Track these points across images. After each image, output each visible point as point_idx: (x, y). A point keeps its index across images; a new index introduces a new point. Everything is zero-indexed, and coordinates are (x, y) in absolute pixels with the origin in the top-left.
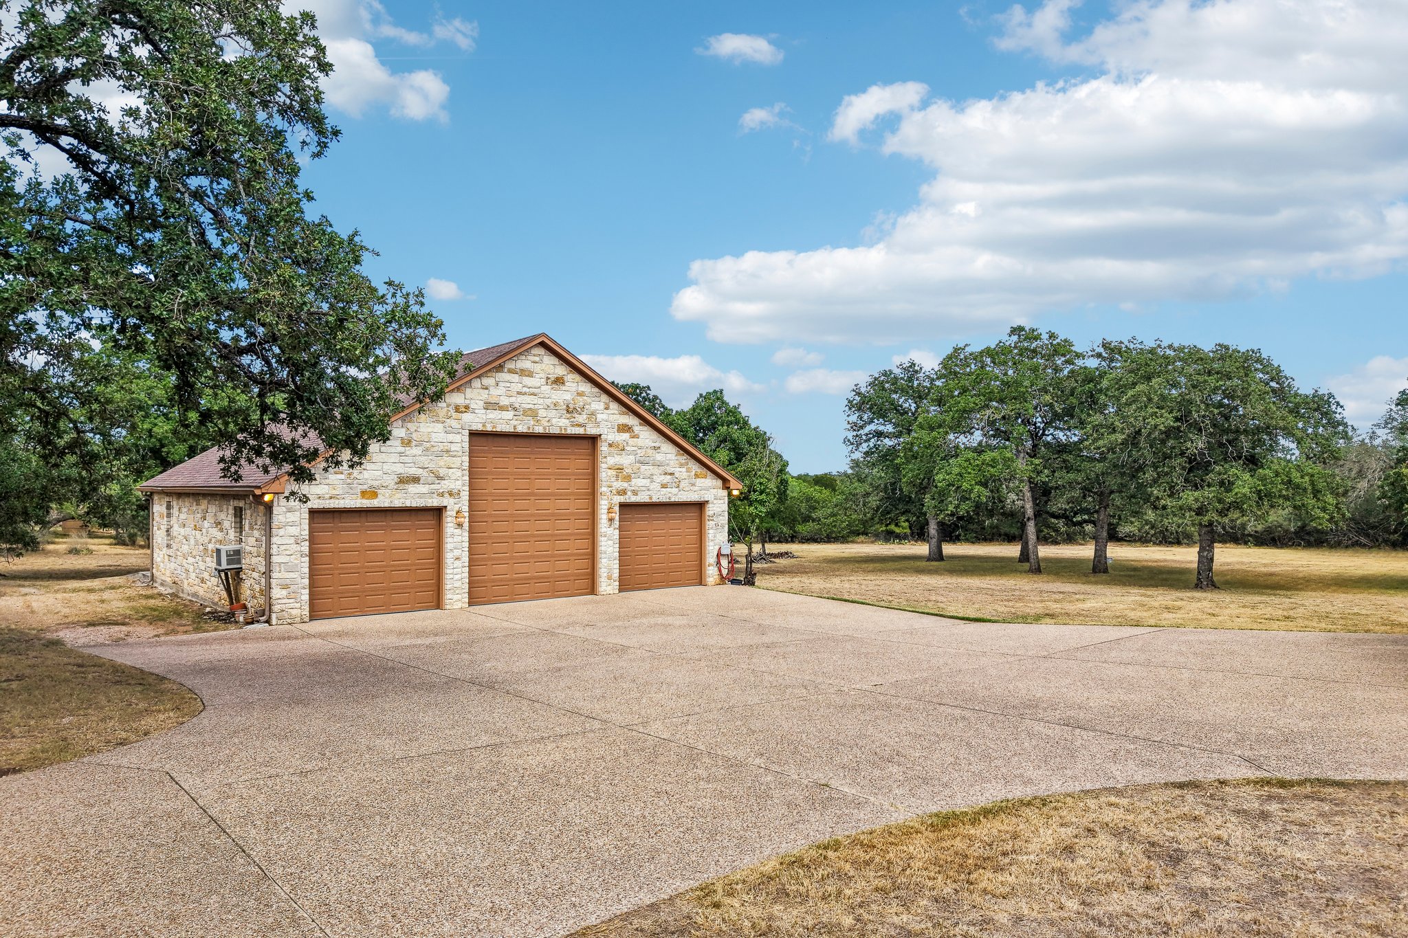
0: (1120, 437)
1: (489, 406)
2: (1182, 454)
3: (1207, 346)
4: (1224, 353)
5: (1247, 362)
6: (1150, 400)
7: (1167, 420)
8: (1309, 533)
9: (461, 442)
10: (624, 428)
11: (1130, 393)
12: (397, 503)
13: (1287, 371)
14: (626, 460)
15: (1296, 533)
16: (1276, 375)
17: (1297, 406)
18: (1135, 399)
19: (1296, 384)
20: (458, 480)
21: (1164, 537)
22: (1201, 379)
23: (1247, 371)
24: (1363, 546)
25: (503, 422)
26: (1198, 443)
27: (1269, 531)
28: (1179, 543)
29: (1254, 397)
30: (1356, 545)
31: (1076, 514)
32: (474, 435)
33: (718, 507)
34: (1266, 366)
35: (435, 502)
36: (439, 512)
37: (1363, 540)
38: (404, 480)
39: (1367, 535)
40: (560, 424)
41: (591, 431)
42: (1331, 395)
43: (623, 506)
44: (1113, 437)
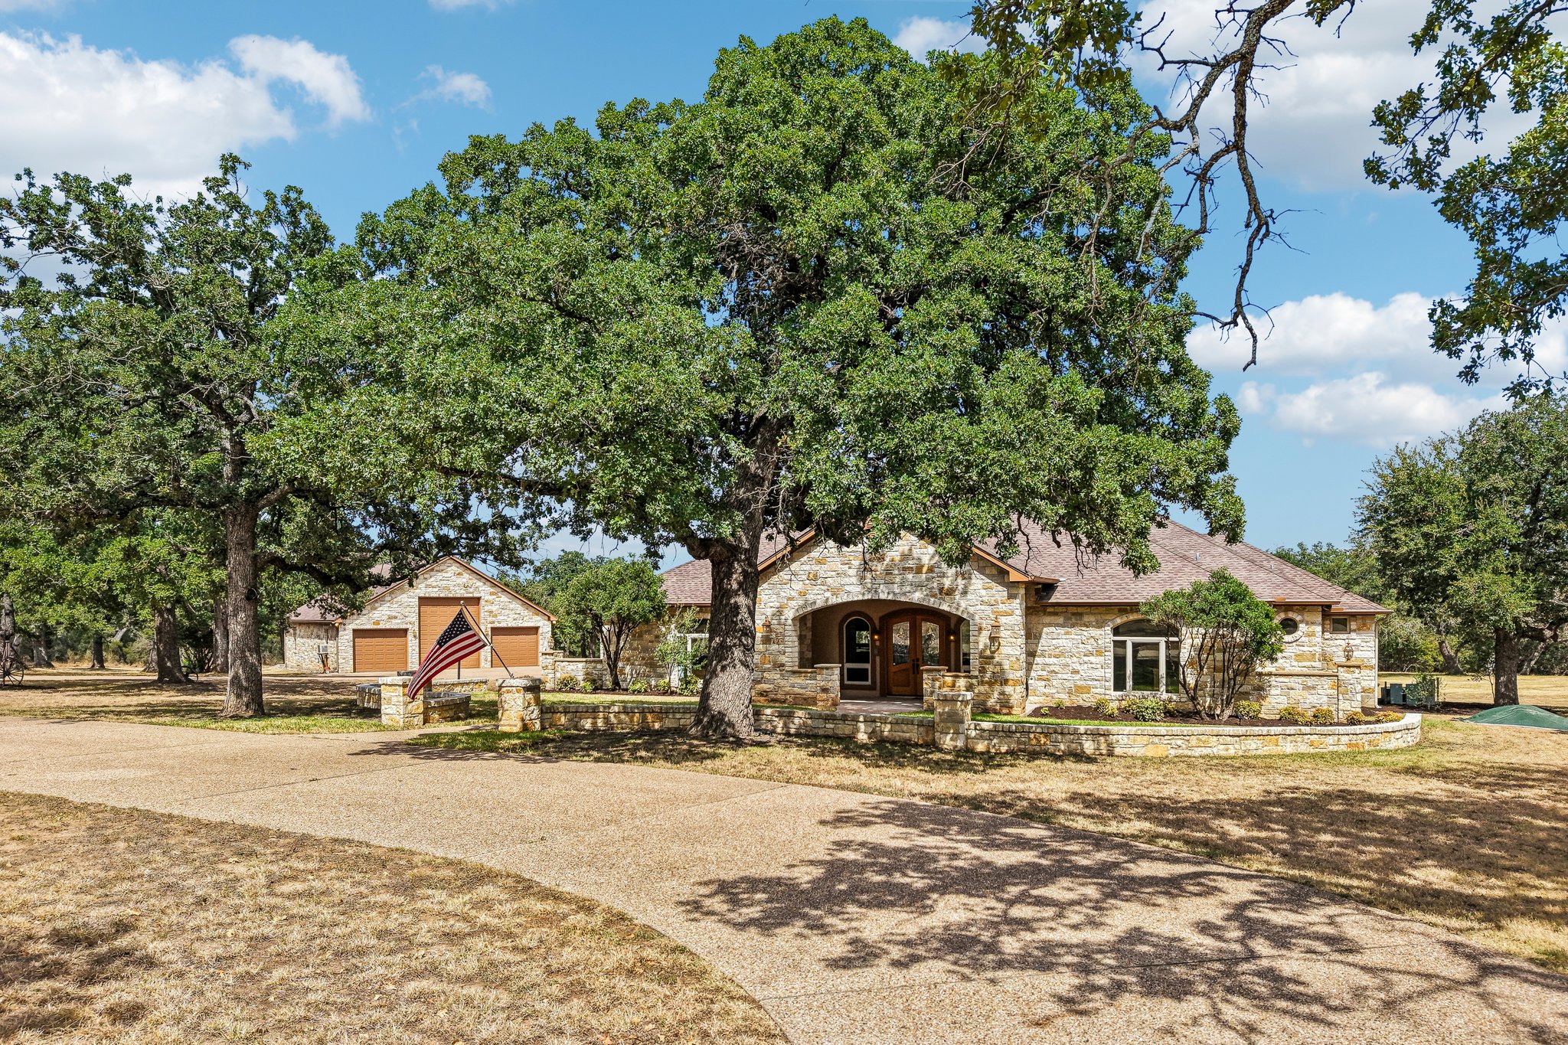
1: (427, 586)
9: (416, 601)
10: (492, 594)
12: (388, 627)
14: (494, 608)
20: (414, 618)
25: (434, 593)
32: (420, 598)
33: (545, 628)
35: (404, 627)
36: (406, 630)
38: (390, 618)
40: (460, 593)
41: (476, 595)
43: (493, 629)
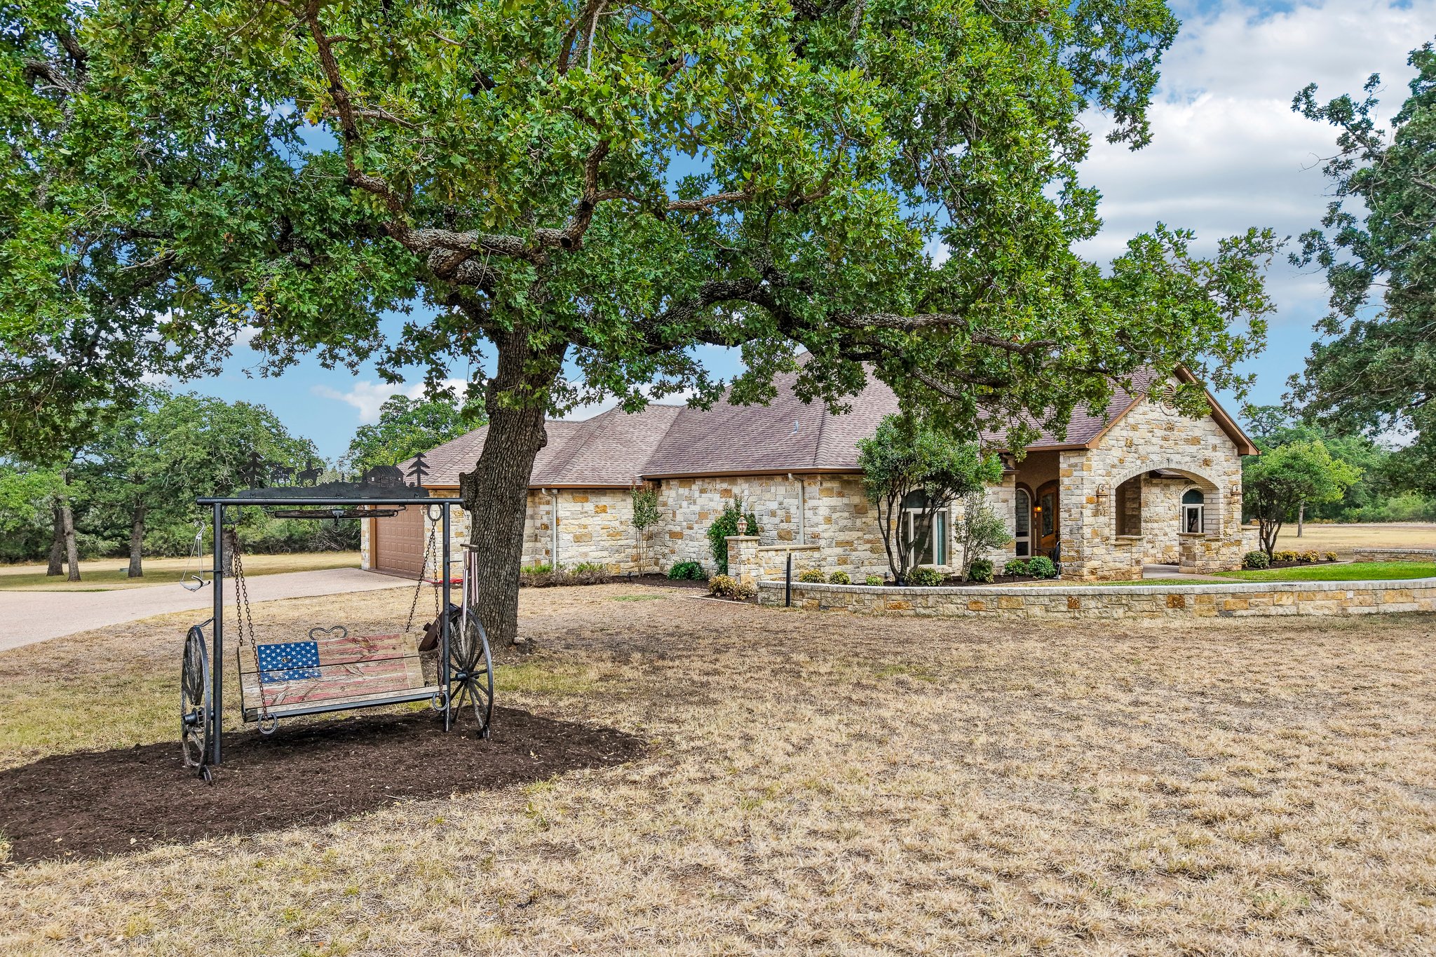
0: (164, 466)
2: (213, 479)
3: (230, 402)
4: (242, 407)
5: (259, 415)
6: (188, 438)
7: (201, 454)
8: (295, 542)
11: (173, 432)
13: (283, 422)
15: (285, 542)
16: (276, 425)
17: (289, 447)
18: (176, 437)
19: (288, 432)
21: (177, 550)
22: (227, 425)
23: (257, 421)
24: (333, 550)
26: (224, 472)
27: (264, 541)
28: (188, 554)
29: (262, 441)
30: (329, 549)
31: (106, 529)
34: (268, 417)
37: (333, 545)
39: (336, 541)
42: (311, 441)
44: (157, 465)
